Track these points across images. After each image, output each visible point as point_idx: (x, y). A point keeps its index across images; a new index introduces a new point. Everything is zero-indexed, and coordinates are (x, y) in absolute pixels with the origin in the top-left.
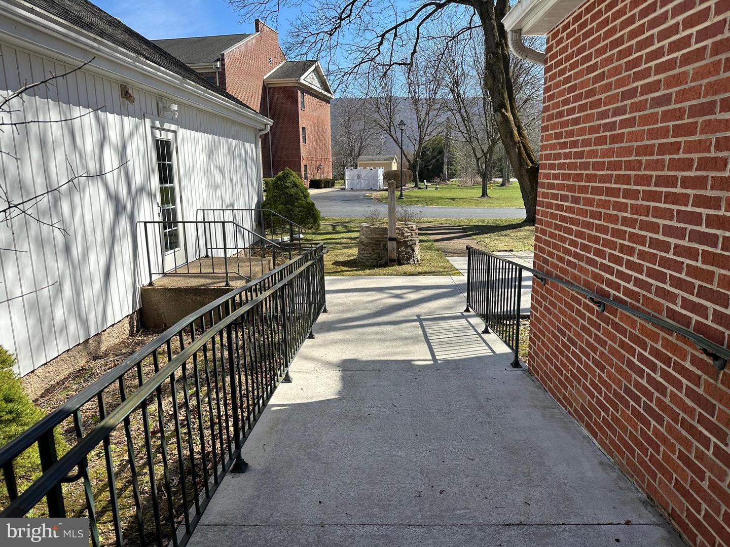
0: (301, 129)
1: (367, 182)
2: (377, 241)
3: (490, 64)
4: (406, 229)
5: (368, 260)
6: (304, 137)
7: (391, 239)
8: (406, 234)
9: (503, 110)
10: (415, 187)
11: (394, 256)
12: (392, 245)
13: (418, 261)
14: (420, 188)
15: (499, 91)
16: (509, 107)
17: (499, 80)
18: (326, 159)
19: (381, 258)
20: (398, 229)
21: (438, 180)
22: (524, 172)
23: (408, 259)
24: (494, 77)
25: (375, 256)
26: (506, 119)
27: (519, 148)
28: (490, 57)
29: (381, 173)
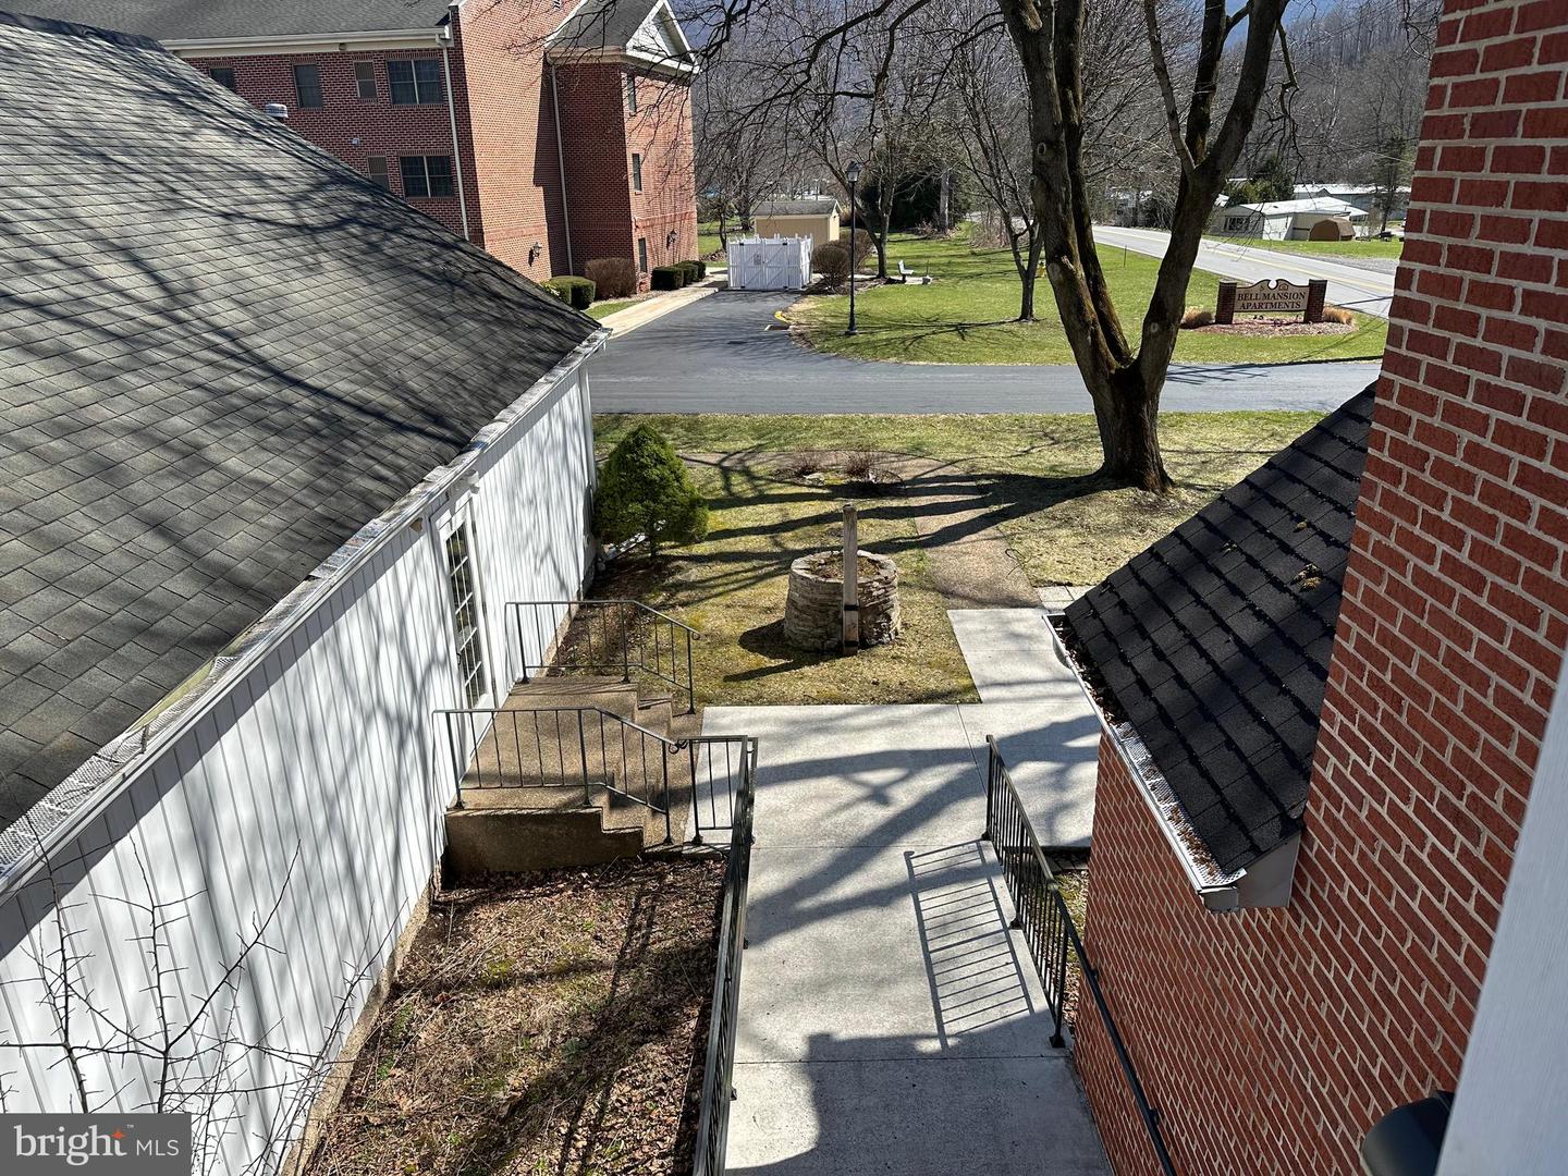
0: (630, 160)
1: (776, 272)
2: (822, 605)
3: (1041, 163)
4: (876, 584)
5: (805, 638)
6: (638, 176)
7: (849, 608)
8: (875, 594)
9: (1065, 259)
10: (878, 277)
11: (855, 636)
12: (851, 618)
13: (897, 634)
14: (891, 281)
15: (1058, 219)
16: (1076, 251)
17: (1058, 197)
18: (684, 217)
19: (830, 636)
20: (862, 585)
21: (928, 228)
22: (1103, 381)
23: (880, 635)
24: (1048, 189)
25: (819, 631)
26: (1069, 276)
27: (1095, 334)
28: (1042, 150)
29: (806, 248)
